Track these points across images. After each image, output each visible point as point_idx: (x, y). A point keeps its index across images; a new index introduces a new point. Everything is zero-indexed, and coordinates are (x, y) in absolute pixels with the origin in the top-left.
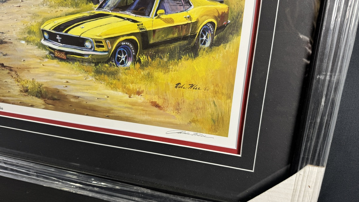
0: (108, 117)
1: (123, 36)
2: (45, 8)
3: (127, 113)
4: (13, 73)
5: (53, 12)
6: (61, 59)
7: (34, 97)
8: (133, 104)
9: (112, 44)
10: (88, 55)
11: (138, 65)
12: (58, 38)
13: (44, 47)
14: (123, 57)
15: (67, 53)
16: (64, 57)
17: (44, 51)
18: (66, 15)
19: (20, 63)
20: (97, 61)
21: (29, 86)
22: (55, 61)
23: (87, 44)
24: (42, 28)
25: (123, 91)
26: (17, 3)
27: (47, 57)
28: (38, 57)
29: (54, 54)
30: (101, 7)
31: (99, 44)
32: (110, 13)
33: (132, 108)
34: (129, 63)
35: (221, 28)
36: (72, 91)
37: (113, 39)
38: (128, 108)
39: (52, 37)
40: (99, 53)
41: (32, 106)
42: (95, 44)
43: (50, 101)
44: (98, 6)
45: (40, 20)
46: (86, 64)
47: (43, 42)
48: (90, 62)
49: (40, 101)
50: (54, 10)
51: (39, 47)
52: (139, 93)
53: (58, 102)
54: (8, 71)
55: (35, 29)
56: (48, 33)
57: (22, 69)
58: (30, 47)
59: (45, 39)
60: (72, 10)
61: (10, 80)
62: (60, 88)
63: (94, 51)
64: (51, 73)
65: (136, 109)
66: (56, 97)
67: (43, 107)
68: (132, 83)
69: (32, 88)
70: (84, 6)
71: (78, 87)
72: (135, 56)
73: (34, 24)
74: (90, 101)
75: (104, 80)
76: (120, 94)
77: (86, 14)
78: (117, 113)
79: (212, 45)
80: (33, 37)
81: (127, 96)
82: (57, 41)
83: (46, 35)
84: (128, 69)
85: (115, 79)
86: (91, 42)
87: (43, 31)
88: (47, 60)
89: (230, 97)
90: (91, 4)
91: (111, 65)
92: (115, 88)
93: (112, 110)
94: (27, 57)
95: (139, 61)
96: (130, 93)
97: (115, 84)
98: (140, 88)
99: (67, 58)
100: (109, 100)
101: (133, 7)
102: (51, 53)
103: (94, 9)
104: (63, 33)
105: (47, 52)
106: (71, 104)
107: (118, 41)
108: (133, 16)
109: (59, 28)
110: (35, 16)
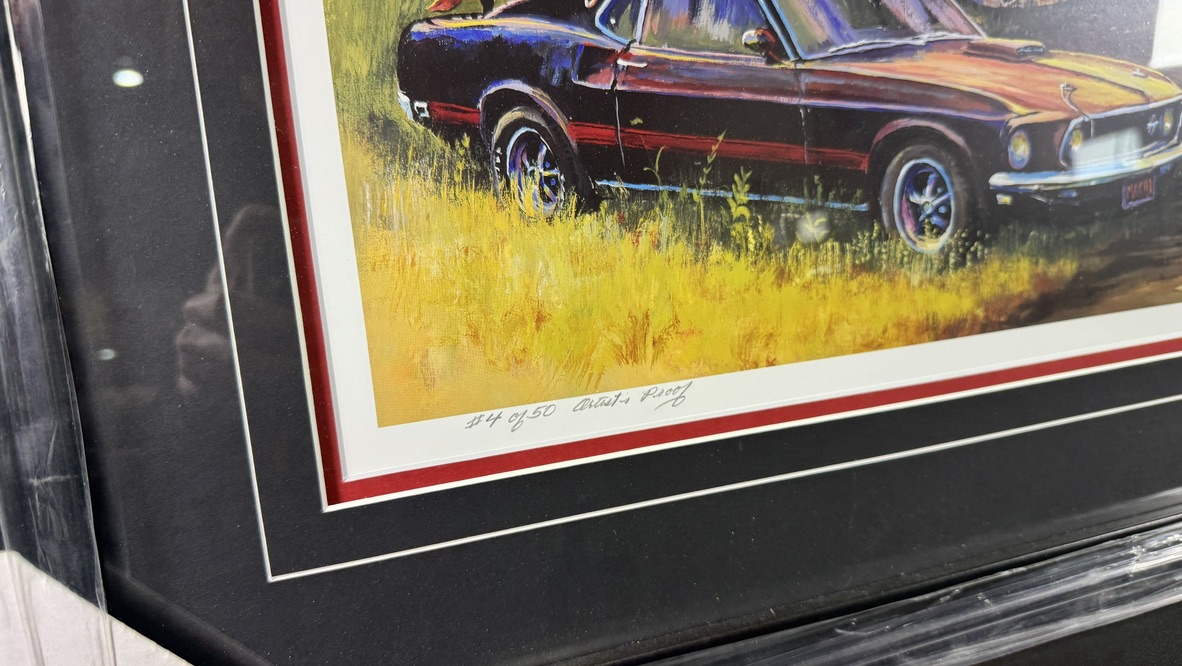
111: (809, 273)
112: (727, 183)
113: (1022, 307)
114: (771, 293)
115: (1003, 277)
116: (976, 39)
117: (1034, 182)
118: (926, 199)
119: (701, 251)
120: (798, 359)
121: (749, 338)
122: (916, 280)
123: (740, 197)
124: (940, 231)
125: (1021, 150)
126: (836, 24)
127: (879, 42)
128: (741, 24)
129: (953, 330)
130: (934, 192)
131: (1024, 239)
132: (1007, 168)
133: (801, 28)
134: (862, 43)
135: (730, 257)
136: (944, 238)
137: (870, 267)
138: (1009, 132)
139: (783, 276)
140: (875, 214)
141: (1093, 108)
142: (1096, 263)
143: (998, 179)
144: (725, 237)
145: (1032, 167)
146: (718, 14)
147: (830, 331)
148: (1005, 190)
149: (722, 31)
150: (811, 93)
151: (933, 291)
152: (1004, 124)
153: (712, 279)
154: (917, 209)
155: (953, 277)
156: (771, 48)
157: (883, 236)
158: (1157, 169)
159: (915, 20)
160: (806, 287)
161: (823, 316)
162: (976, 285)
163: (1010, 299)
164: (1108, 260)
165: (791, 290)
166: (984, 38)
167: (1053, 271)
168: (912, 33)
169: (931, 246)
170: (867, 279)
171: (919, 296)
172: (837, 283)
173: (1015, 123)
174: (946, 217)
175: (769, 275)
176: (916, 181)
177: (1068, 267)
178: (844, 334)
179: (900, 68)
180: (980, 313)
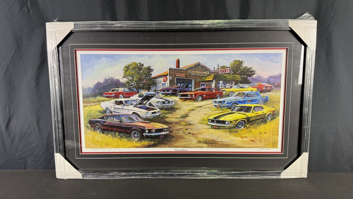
0: (234, 147)
1: (240, 119)
2: (210, 112)
3: (242, 145)
4: (194, 135)
5: (213, 113)
6: (216, 129)
7: (203, 144)
8: (244, 141)
9: (236, 122)
10: (227, 126)
11: (246, 128)
12: (215, 121)
13: (209, 125)
14: (240, 126)
15: (218, 126)
16: (217, 128)
17: (209, 126)
18: (218, 113)
19: (198, 131)
20: (230, 128)
21: (201, 140)
22: (214, 130)
23: (227, 123)
24: (208, 118)
25: (240, 137)
26: (199, 110)
27: (210, 128)
28: (206, 129)
29: (213, 127)
30: (232, 110)
31: (231, 122)
32: (236, 112)
33: (244, 143)
34: (242, 128)
35: (273, 115)
36: (219, 140)
37: (236, 120)
38: (242, 143)
39: (213, 121)
40: (231, 125)
41: (202, 147)
42: (229, 122)
43: (210, 144)
44: (231, 110)
45: (208, 116)
46: (226, 129)
47: (209, 123)
48: (227, 129)
49: (206, 145)
50: (214, 112)
51: (207, 125)
52: (246, 137)
53: (213, 144)
54: (192, 135)
55: (206, 119)
56: (211, 120)
57: (199, 134)
58: (203, 125)
59: (210, 122)
60: (221, 112)
61: (192, 138)
62: (215, 139)
63: (229, 125)
64: (212, 134)
65: (245, 143)
66: (213, 143)
67: (207, 147)
68: (243, 134)
69: (203, 140)
70: (226, 110)
71: (223, 138)
72: (245, 125)
73: (205, 117)
74: (227, 142)
75: (233, 134)
76: (239, 138)
77: (226, 113)
78: (238, 145)
79: (271, 120)
80: (205, 122)
81: (242, 139)
82: (215, 122)
83: (210, 121)
84: (242, 129)
85: (237, 133)
86: (228, 122)
87: (209, 119)
88: (210, 129)
89: (278, 135)
90: (229, 110)
91: (235, 129)
92: (237, 136)
93: (236, 144)
94: (201, 129)
95: (246, 127)
96: (242, 138)
97: (237, 135)
98: (246, 136)
99: (219, 128)
100: (235, 141)
101: (244, 110)
102: (212, 127)
103: (230, 111)
104: (217, 119)
105: (210, 127)
106: (219, 144)
107: (238, 121)
108: (244, 113)
109: (215, 118)
110: (206, 114)
111: (124, 141)
112: (116, 132)
113: (147, 146)
114: (120, 142)
115: (144, 143)
116: (142, 121)
117: (149, 134)
118: (136, 135)
119: (113, 138)
120: (122, 148)
121: (117, 146)
122: (134, 142)
123: (117, 133)
124: (137, 138)
125: (147, 131)
126: (127, 120)
127: (131, 121)
128: (118, 120)
129: (138, 147)
130: (137, 135)
131: (147, 140)
132: (145, 133)
133: (123, 120)
134: (129, 121)
135: (116, 138)
136: (138, 139)
137: (130, 141)
138: (146, 130)
139: (121, 140)
140: (130, 136)
141: (156, 128)
142: (156, 143)
143: (144, 134)
144: (116, 137)
145: (148, 133)
146: (116, 119)
147: (125, 146)
148: (145, 135)
149: (116, 120)
150: (124, 125)
151: (136, 143)
152: (145, 129)
153: (114, 140)
154: (135, 136)
155: (138, 142)
156: (121, 122)
157: (131, 138)
158: (164, 134)
159: (135, 120)
160: (123, 142)
161: (125, 144)
162: (141, 143)
163: (145, 145)
164: (157, 143)
165: (122, 142)
166: (143, 121)
167: (151, 143)
168: (135, 121)
169: (136, 139)
170: (129, 142)
171: (135, 144)
172: (126, 142)
173: (146, 129)
174: (138, 137)
175: (120, 140)
176: (135, 133)
177: (153, 143)
178: (127, 146)
179: (134, 124)
180: (142, 146)
